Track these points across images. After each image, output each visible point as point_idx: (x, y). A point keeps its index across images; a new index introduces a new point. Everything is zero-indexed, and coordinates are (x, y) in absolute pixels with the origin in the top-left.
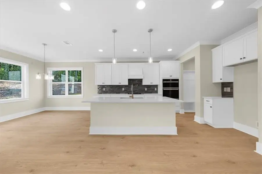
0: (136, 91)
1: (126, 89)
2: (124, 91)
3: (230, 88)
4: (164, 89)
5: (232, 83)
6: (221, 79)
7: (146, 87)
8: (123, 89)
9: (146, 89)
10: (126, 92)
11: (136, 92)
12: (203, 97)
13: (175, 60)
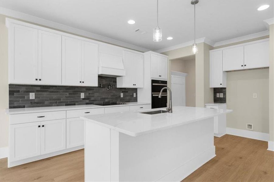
0: (107, 98)
1: (88, 94)
2: (83, 99)
3: (223, 94)
4: (153, 95)
5: (225, 88)
6: (221, 84)
7: (123, 92)
8: (82, 95)
9: (122, 95)
10: (87, 101)
11: (106, 100)
12: (206, 104)
13: (160, 53)
